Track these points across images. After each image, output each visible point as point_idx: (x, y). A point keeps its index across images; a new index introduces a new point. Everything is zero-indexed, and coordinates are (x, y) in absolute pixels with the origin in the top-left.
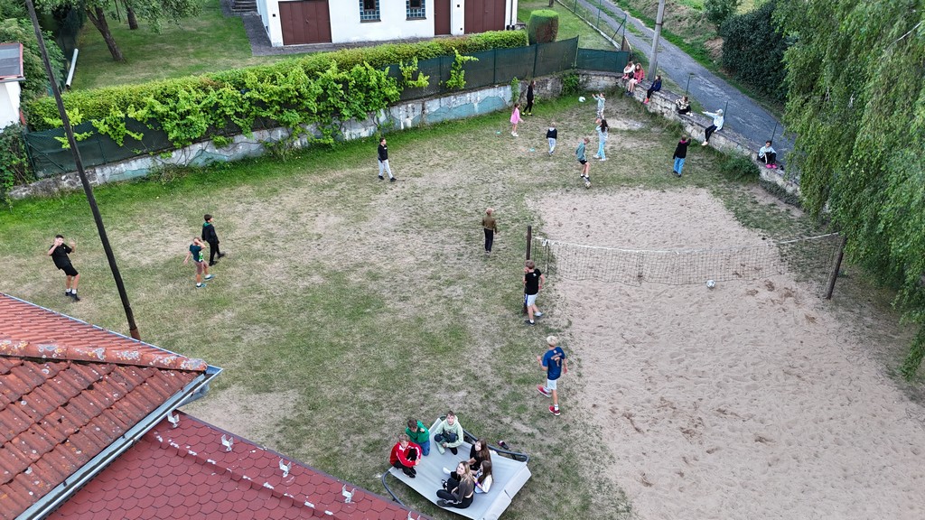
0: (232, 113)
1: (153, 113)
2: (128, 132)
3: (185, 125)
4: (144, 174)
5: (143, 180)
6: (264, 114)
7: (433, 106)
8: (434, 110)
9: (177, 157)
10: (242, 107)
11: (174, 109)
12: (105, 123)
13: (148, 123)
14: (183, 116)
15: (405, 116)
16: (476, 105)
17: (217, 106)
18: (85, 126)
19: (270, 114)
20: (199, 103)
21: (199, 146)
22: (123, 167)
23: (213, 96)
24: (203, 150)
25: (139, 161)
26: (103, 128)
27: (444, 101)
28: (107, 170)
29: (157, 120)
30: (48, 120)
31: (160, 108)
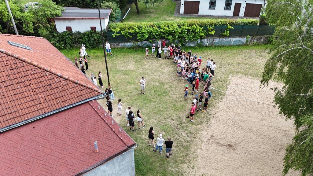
0: (155, 34)
1: (135, 31)
2: (129, 35)
3: (142, 36)
4: (131, 46)
5: (130, 48)
6: (163, 36)
7: (217, 40)
8: (217, 41)
9: (139, 44)
10: (158, 33)
11: (140, 31)
12: (124, 32)
13: (134, 34)
14: (142, 33)
15: (206, 42)
16: (232, 42)
17: (152, 32)
18: (119, 32)
19: (165, 36)
20: (147, 30)
21: (145, 42)
22: (126, 44)
23: (151, 29)
24: (146, 43)
25: (130, 43)
26: (123, 33)
27: (221, 39)
28: (122, 44)
29: (136, 33)
30: (112, 29)
31: (137, 30)
